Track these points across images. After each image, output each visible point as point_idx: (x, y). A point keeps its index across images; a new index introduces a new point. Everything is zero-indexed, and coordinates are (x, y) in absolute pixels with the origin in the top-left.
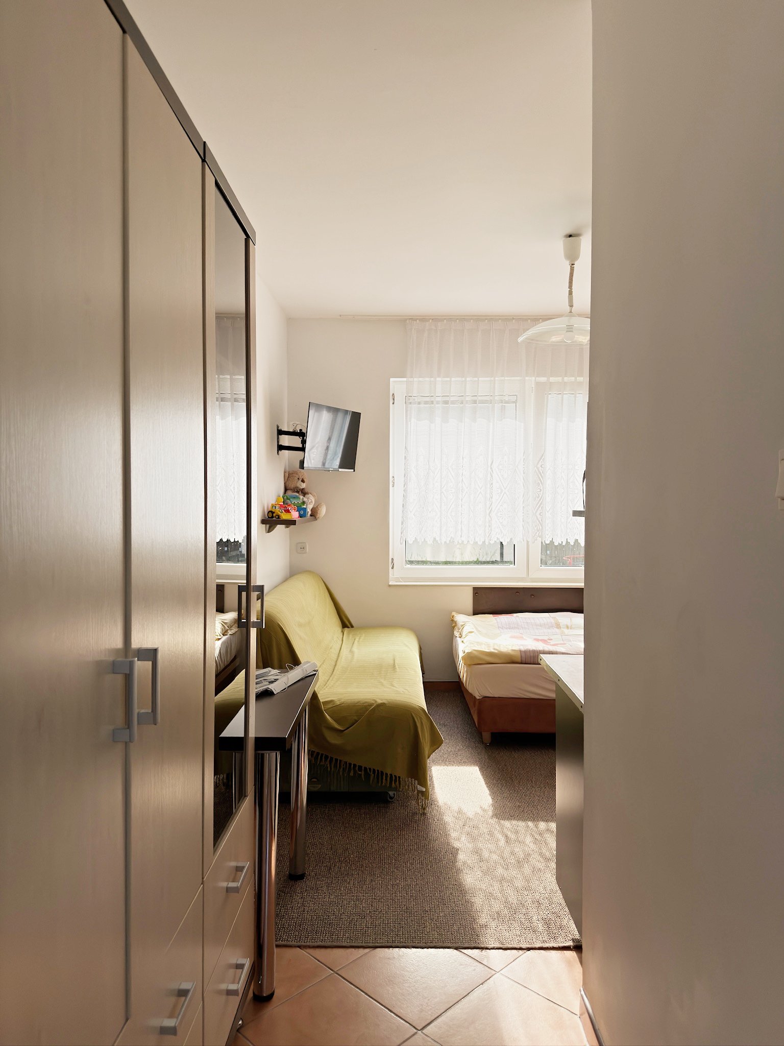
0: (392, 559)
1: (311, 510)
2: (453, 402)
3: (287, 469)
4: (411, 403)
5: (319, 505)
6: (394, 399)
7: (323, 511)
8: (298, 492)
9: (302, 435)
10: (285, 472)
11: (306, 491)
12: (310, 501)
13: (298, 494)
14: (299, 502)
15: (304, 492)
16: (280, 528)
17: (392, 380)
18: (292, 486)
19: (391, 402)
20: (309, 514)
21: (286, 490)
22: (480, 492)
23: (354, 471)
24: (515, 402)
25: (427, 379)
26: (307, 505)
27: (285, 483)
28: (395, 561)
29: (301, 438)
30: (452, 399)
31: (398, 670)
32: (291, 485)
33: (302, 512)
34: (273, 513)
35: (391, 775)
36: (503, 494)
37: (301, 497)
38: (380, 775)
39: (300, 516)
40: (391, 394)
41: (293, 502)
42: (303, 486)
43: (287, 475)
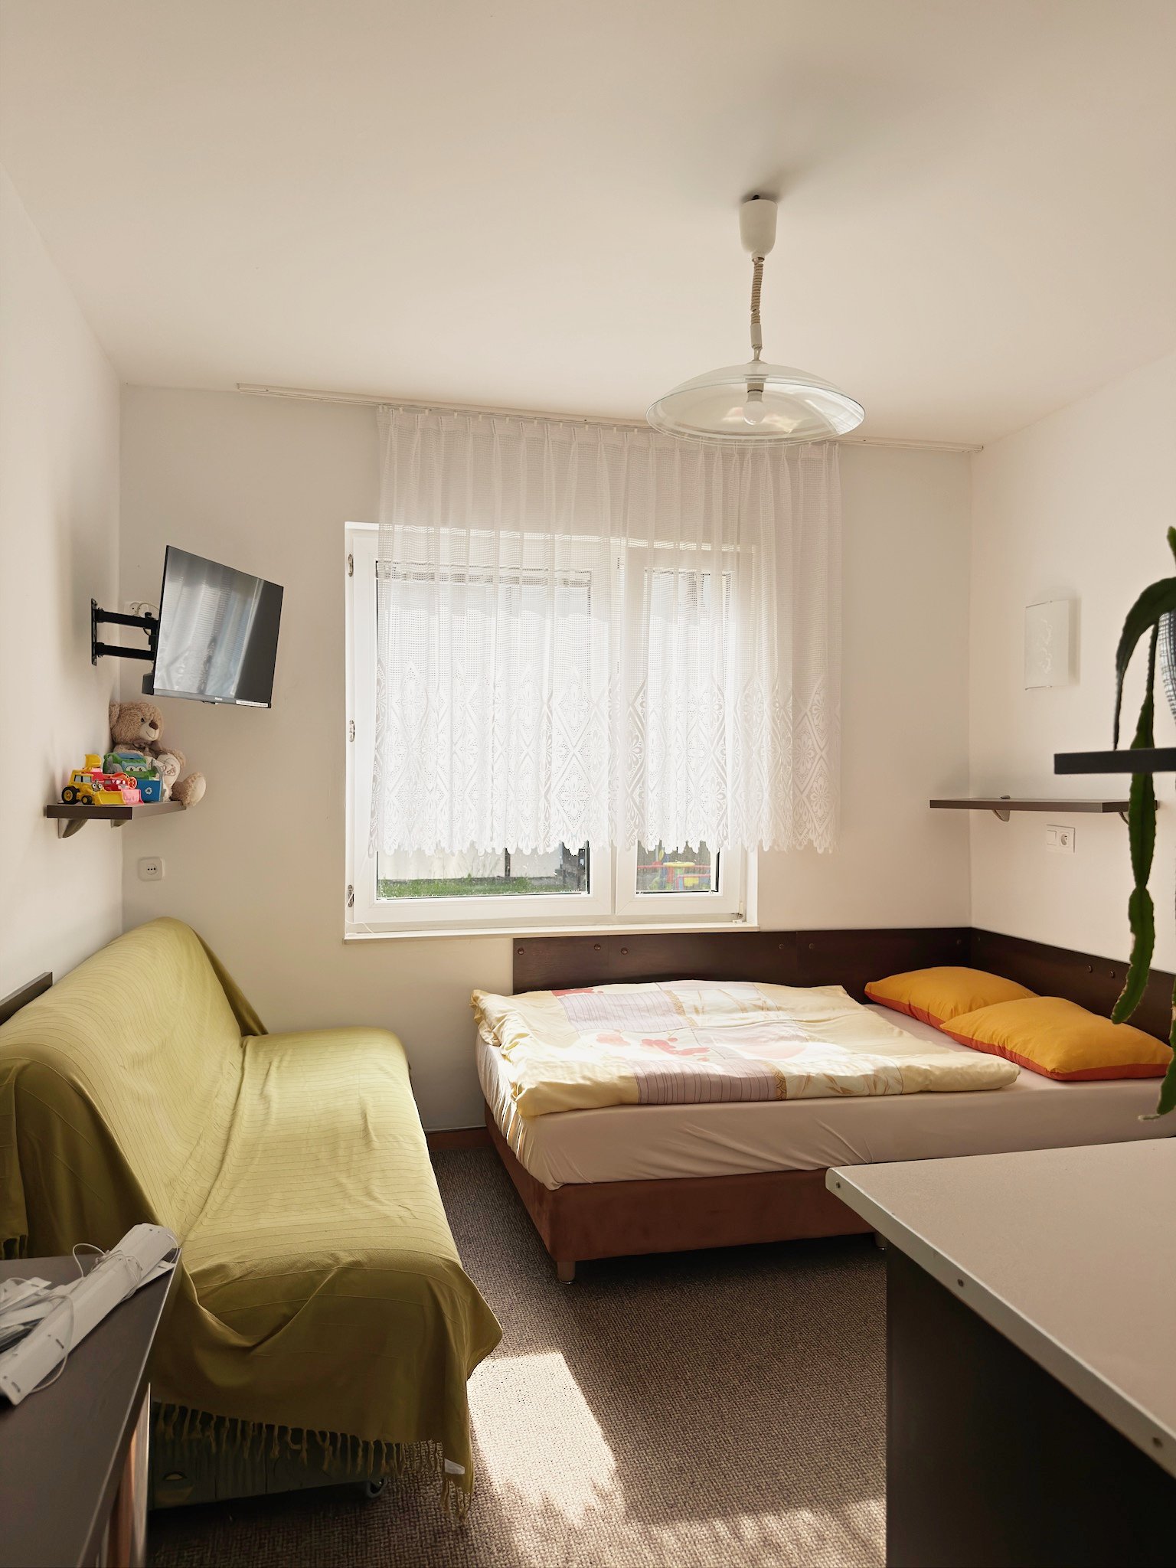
0: (351, 887)
1: (173, 788)
2: (474, 579)
3: (118, 700)
4: (387, 576)
5: (189, 777)
6: (352, 566)
7: (199, 790)
8: (142, 749)
9: (151, 624)
10: (112, 706)
11: (161, 746)
12: (169, 768)
13: (141, 754)
14: (144, 770)
15: (155, 750)
16: (93, 828)
17: (348, 525)
18: (129, 735)
19: (348, 570)
20: (168, 793)
21: (114, 743)
22: (528, 754)
23: (269, 707)
24: (589, 584)
25: (422, 529)
26: (161, 777)
27: (111, 729)
28: (355, 892)
29: (149, 631)
30: (472, 572)
31: (376, 1143)
32: (127, 733)
33: (149, 791)
34: (75, 790)
35: (378, 1443)
36: (569, 757)
37: (149, 759)
38: (348, 1446)
39: (145, 799)
40: (347, 556)
41: (128, 769)
42: (154, 735)
43: (116, 710)
